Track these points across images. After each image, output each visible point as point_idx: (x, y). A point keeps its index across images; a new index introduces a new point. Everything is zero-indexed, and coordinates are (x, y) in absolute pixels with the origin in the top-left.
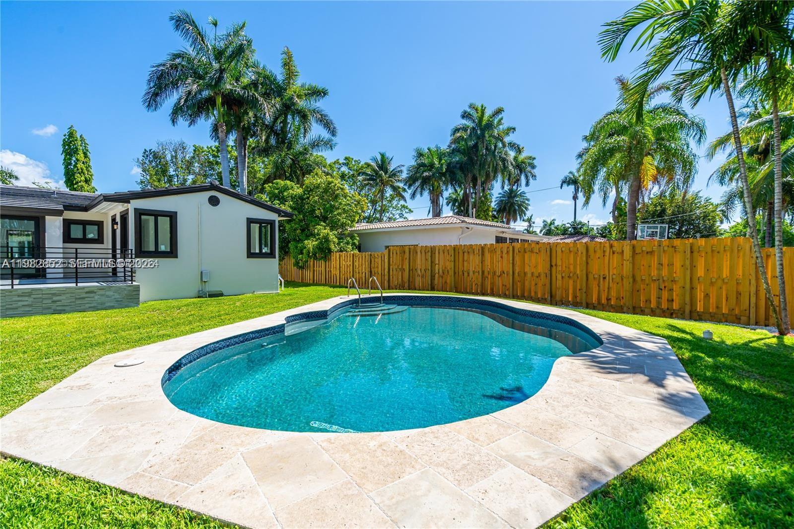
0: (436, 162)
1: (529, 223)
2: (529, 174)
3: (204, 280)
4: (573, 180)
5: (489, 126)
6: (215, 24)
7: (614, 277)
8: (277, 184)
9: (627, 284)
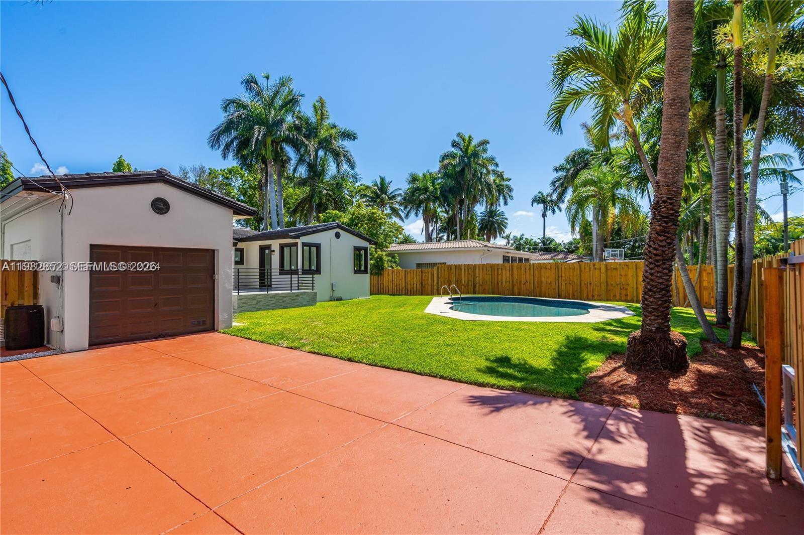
0: (429, 185)
1: (508, 240)
2: (507, 195)
3: (334, 289)
4: (542, 200)
5: (475, 155)
6: (268, 78)
7: (596, 283)
8: (330, 213)
9: (603, 287)
